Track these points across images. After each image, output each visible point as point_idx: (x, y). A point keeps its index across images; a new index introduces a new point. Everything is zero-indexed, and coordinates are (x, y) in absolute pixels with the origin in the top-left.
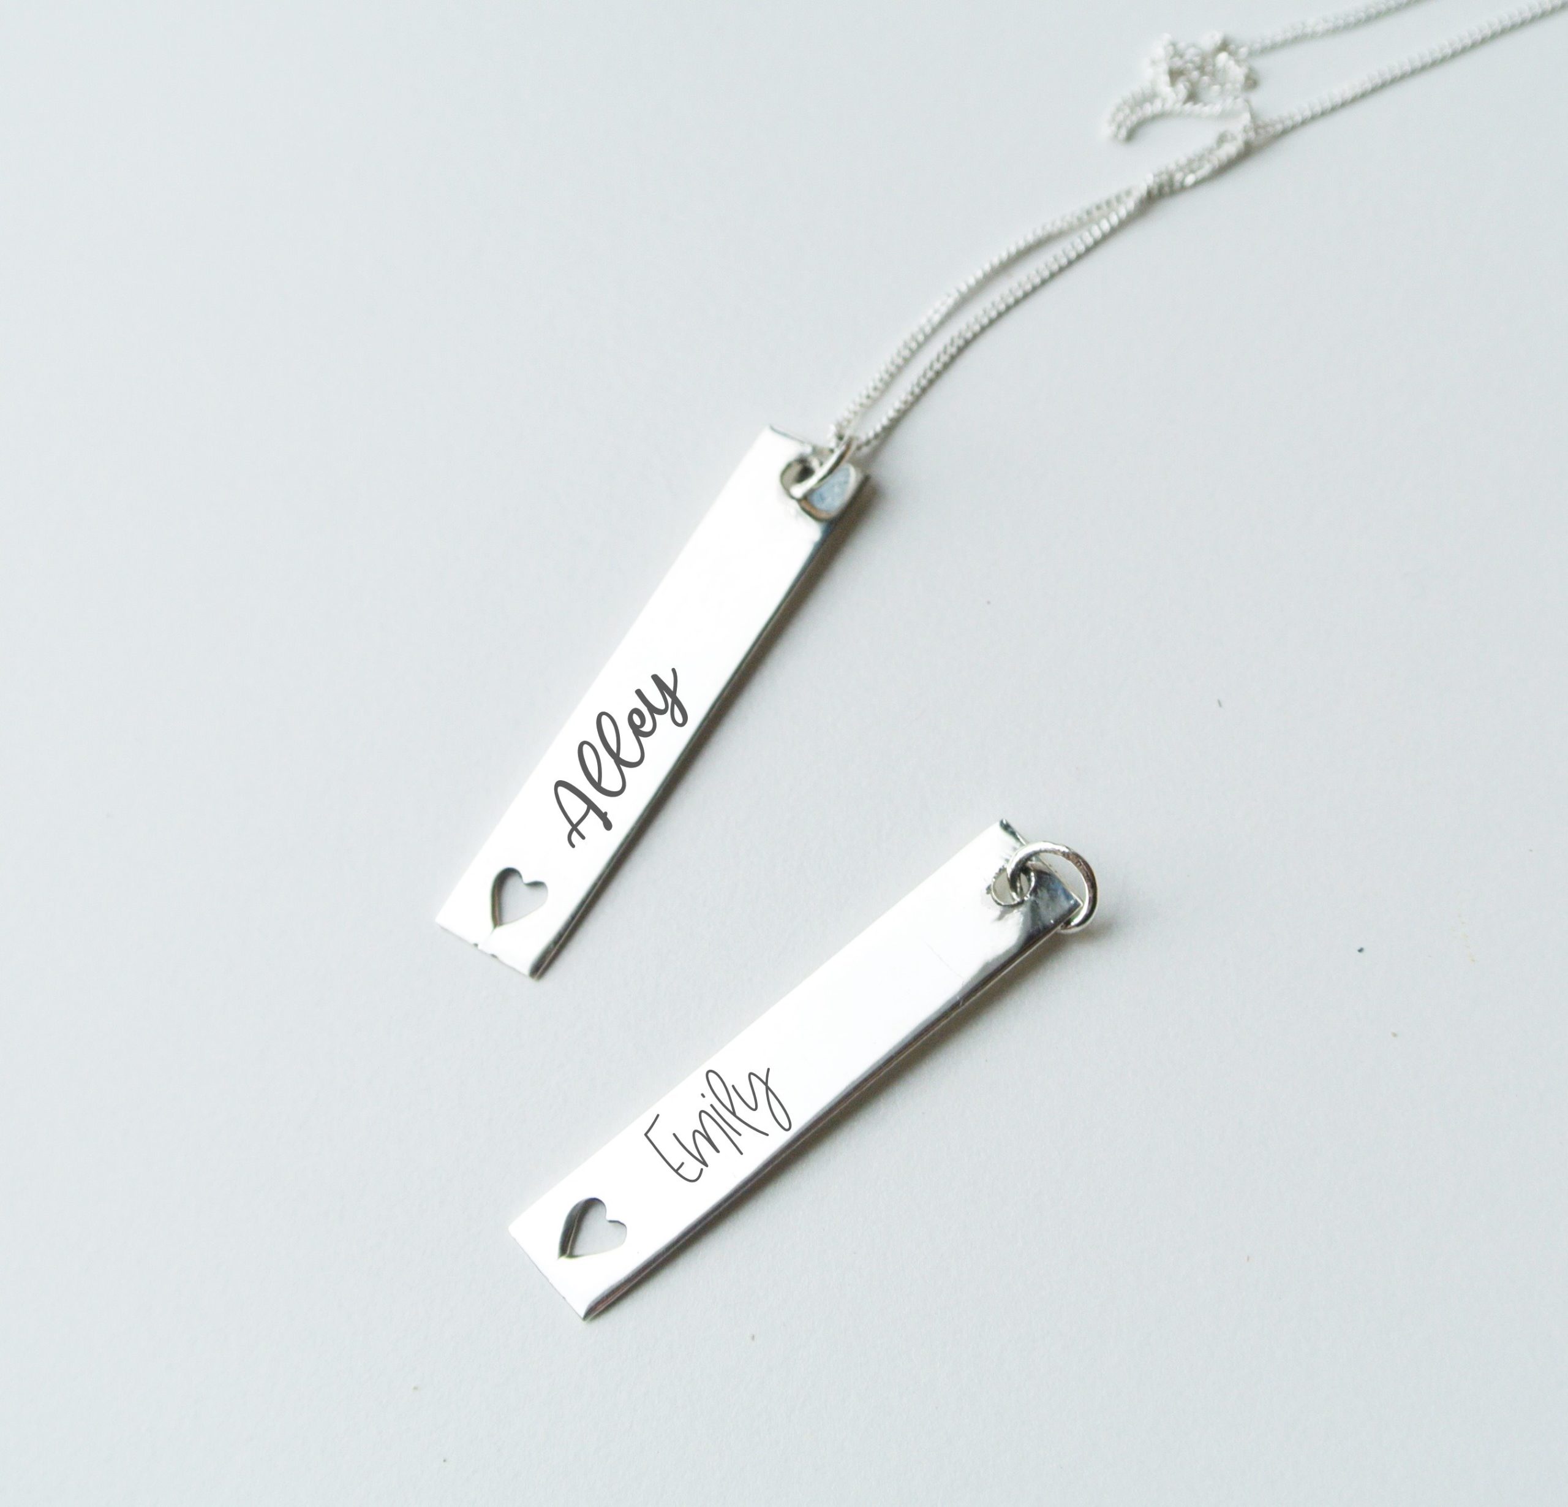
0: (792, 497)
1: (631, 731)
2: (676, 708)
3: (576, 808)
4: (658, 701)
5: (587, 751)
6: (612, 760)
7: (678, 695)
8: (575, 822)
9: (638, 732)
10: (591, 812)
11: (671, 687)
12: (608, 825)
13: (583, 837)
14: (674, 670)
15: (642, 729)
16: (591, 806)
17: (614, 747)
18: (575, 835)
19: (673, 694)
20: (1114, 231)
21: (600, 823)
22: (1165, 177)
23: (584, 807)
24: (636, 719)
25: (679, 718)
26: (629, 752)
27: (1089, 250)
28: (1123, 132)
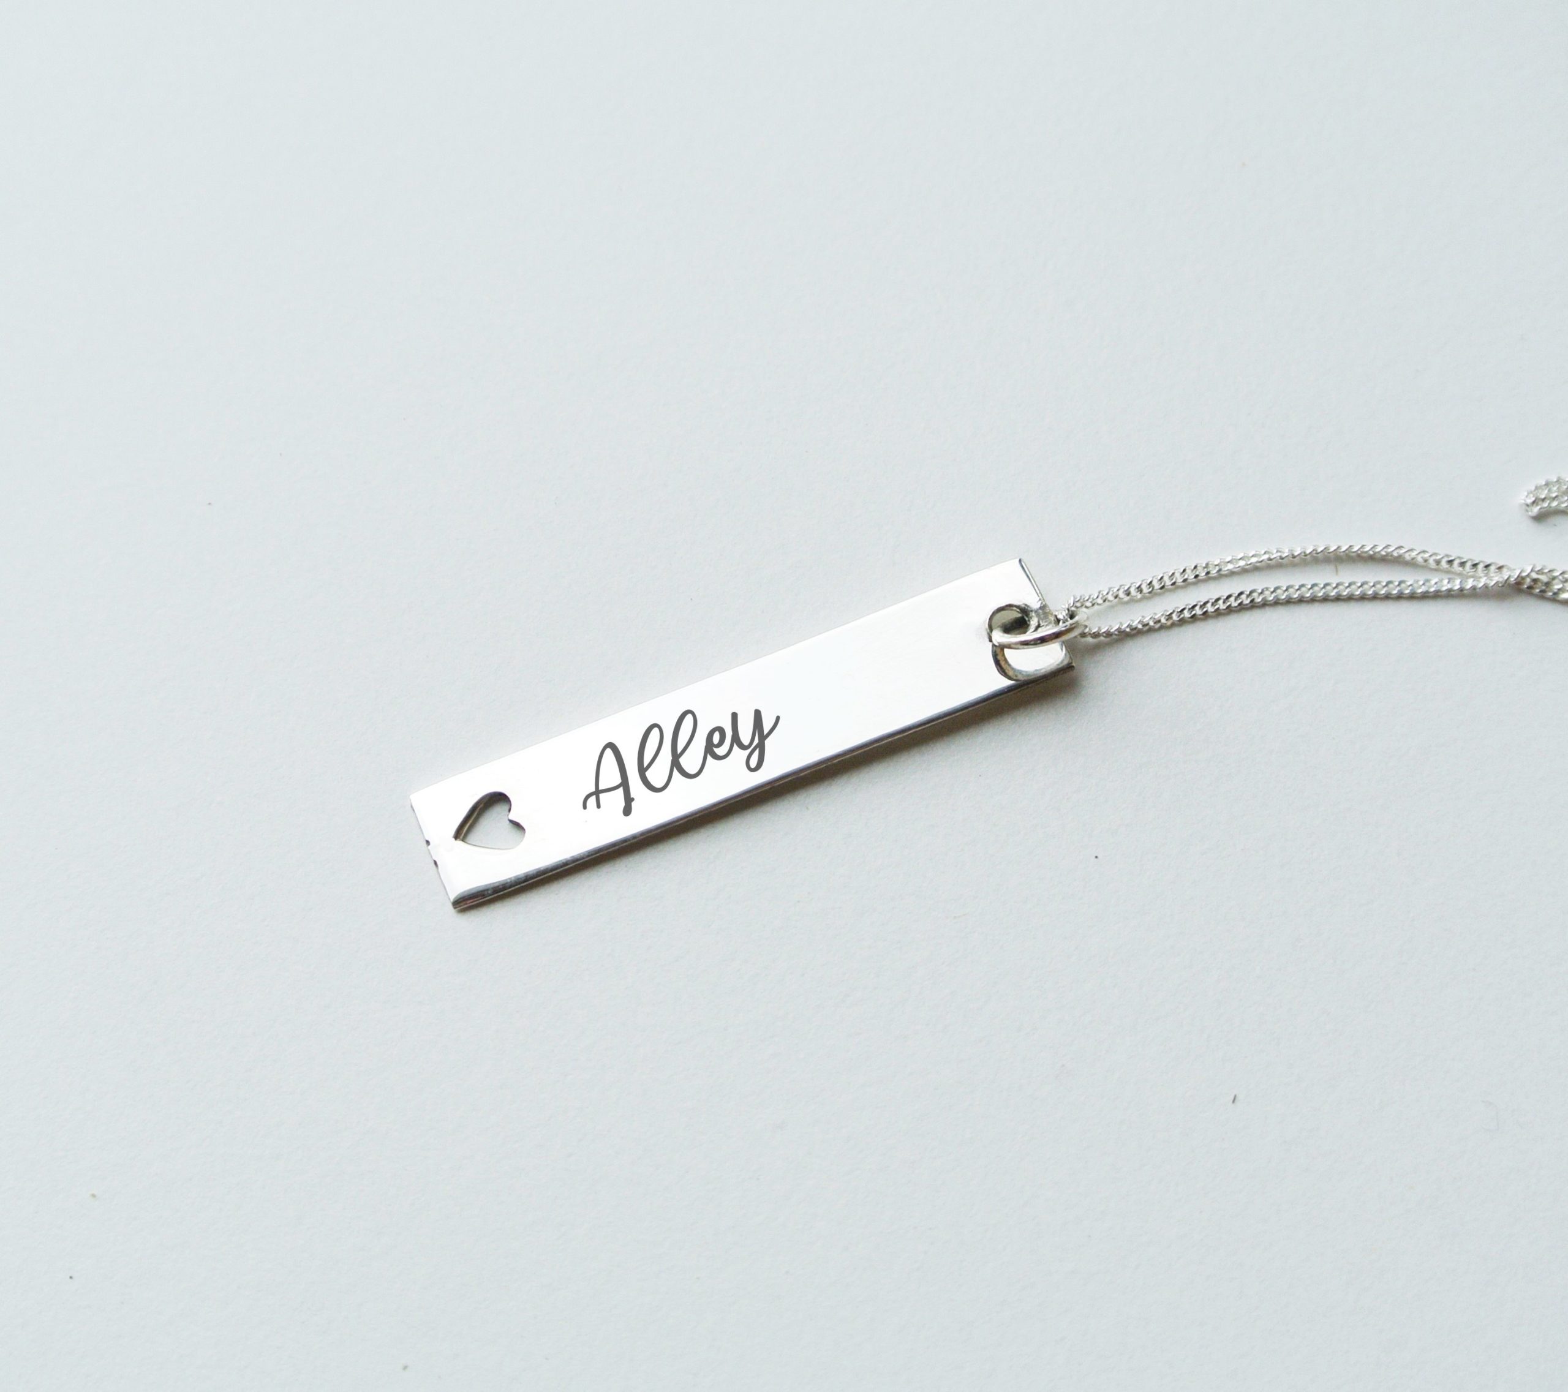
0: (991, 640)
1: (704, 744)
2: (757, 751)
3: (610, 776)
4: (745, 736)
5: (655, 734)
6: (670, 758)
7: (767, 742)
8: (601, 788)
9: (710, 749)
10: (621, 790)
11: (766, 731)
12: (627, 811)
13: (599, 806)
14: (778, 718)
15: (716, 750)
16: (625, 784)
17: (680, 746)
18: (593, 799)
19: (763, 738)
20: (1460, 595)
21: (623, 804)
22: (1544, 578)
23: (618, 781)
24: (716, 738)
25: (753, 763)
26: (691, 760)
27: (1425, 596)
28: (1536, 510)
